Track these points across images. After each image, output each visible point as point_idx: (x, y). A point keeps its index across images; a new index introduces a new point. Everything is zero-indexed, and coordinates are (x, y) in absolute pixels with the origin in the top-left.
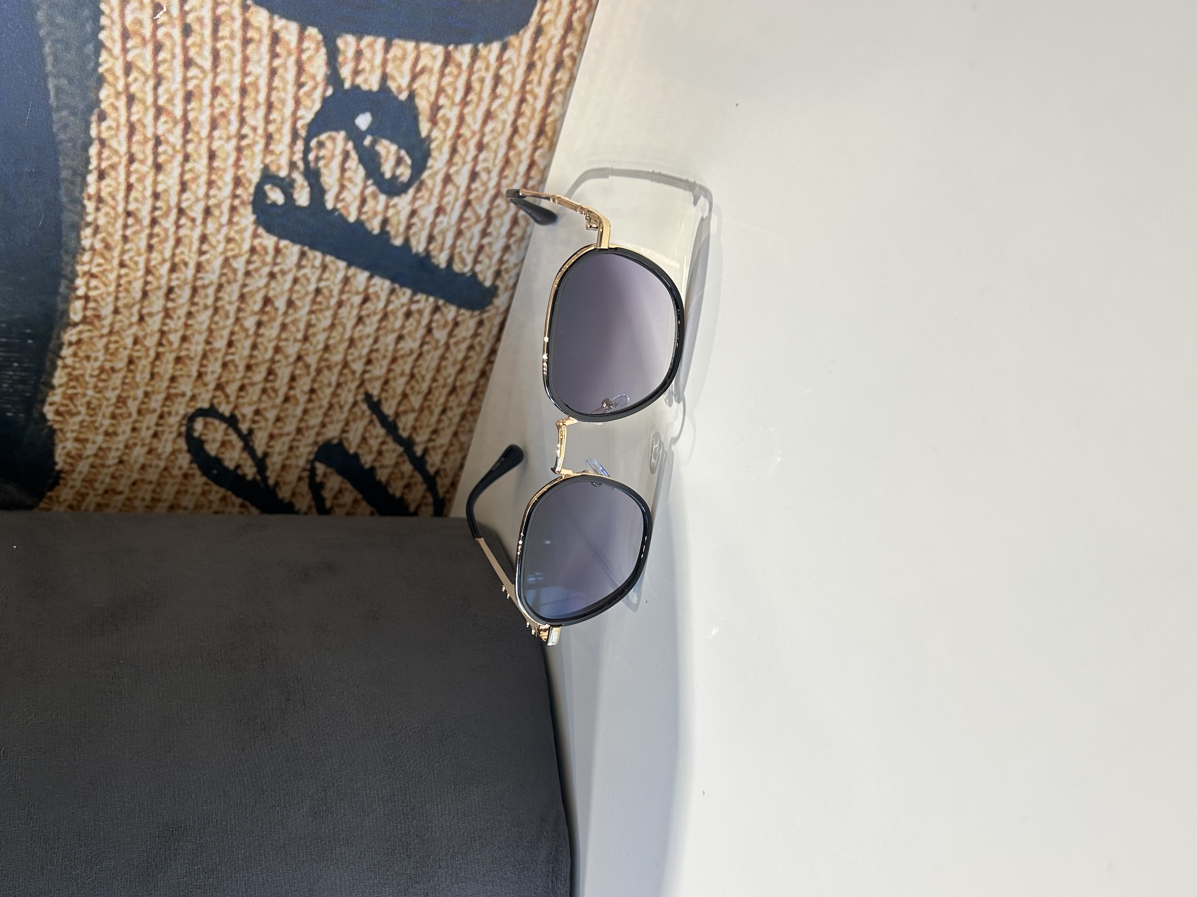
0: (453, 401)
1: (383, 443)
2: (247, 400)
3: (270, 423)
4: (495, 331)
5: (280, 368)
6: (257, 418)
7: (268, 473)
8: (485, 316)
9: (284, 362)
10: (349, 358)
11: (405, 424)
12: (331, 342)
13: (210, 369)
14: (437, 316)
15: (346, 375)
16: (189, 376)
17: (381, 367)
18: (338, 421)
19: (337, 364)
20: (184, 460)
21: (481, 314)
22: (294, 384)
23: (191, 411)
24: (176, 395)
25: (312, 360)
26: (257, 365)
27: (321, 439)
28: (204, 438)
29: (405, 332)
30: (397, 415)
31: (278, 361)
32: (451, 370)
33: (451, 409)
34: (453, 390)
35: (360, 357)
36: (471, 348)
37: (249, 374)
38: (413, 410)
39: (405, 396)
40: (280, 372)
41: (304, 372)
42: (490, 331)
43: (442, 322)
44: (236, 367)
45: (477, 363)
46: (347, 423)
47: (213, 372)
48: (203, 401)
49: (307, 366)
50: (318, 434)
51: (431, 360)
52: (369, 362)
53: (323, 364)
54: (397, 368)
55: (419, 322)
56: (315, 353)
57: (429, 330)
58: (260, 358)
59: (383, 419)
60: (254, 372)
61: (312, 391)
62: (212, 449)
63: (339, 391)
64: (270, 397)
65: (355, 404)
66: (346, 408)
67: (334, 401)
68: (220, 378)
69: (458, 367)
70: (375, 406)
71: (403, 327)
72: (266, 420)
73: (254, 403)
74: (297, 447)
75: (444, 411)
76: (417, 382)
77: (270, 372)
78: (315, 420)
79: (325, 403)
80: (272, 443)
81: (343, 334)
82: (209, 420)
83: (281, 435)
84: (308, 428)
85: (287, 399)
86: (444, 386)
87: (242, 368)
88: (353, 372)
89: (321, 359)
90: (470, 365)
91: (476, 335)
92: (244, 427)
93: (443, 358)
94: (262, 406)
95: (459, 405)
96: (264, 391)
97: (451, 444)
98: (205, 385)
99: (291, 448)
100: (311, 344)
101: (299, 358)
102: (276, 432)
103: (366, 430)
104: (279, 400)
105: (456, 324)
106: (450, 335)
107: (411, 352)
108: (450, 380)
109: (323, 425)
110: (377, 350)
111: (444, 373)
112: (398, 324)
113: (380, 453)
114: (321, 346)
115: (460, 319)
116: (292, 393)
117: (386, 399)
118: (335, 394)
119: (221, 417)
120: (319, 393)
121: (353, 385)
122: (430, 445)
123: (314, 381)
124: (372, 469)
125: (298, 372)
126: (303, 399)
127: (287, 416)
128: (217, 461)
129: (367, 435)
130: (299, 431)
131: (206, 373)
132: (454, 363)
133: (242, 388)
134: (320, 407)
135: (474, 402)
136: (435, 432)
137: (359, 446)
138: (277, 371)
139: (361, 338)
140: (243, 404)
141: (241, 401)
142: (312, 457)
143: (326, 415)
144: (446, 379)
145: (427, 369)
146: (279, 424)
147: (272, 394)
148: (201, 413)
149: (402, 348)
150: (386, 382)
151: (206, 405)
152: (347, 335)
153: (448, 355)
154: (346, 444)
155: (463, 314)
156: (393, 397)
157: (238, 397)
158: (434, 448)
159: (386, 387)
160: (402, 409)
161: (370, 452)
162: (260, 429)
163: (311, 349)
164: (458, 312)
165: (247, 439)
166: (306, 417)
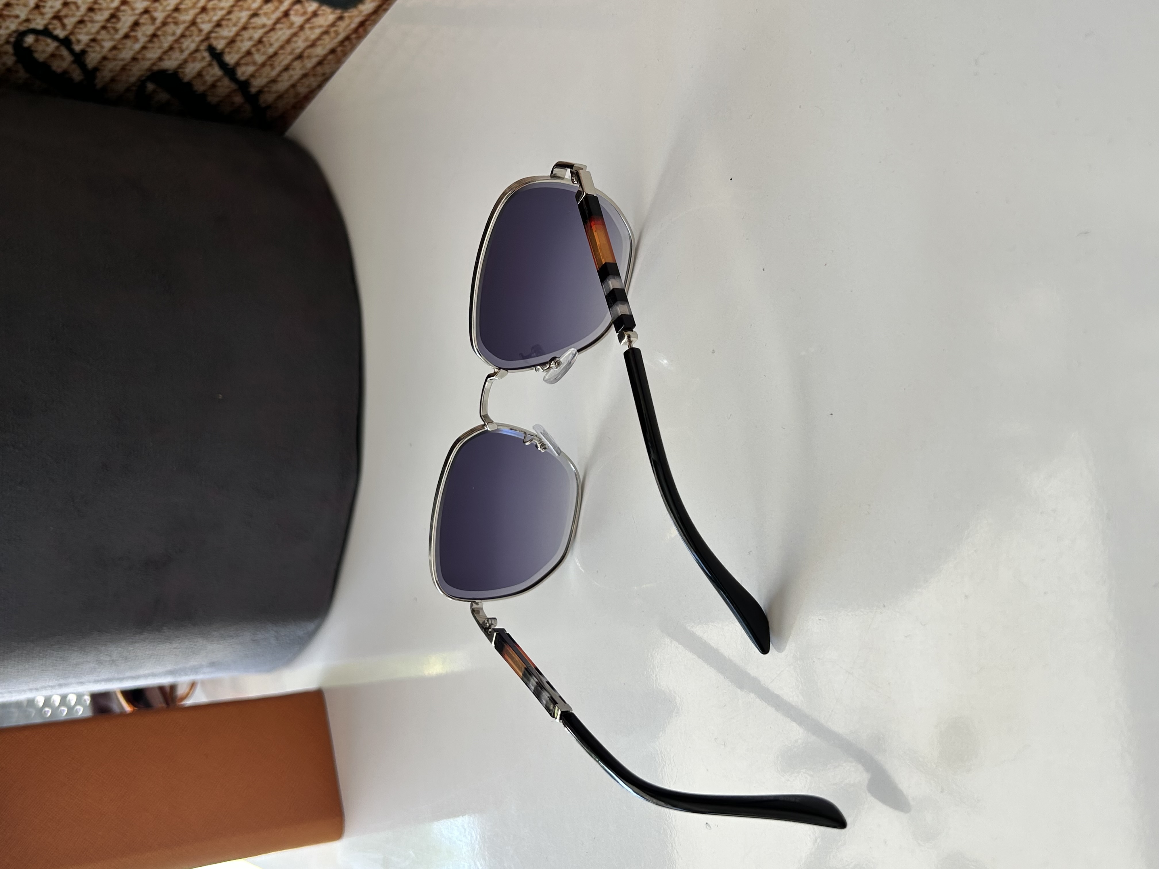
0: (297, 64)
1: (219, 80)
2: (85, 30)
3: (105, 50)
4: (353, 26)
5: (124, 15)
6: (92, 44)
7: (97, 81)
8: (346, 15)
9: (129, 12)
10: (199, 20)
11: (244, 72)
12: (182, 7)
13: (49, 4)
14: (298, 7)
15: (192, 31)
16: (25, 5)
17: (230, 31)
18: (176, 59)
19: (184, 22)
20: (10, 60)
21: (343, 13)
22: (138, 28)
23: (22, 28)
24: (9, 16)
25: (160, 16)
26: (100, 9)
27: (155, 68)
28: (33, 49)
29: (261, 12)
30: (238, 64)
31: (124, 11)
32: (300, 44)
33: (294, 69)
34: (300, 57)
35: (210, 21)
36: (326, 32)
37: (91, 14)
38: (254, 63)
39: (249, 53)
40: (123, 19)
41: (149, 21)
42: (349, 25)
43: (301, 11)
44: (78, 8)
45: (328, 43)
46: (185, 61)
47: (52, 7)
48: (38, 24)
49: (153, 19)
50: (154, 64)
51: (283, 34)
52: (218, 25)
53: (170, 20)
54: (246, 34)
55: (277, 8)
56: (163, 11)
57: (286, 14)
58: (104, 5)
59: (223, 65)
60: (96, 14)
61: (154, 35)
62: (41, 57)
63: (183, 40)
64: (108, 32)
65: (197, 50)
66: (186, 53)
67: (176, 46)
68: (59, 11)
69: (308, 43)
70: (217, 56)
71: (260, 8)
72: (102, 47)
73: (92, 34)
74: (130, 70)
75: (286, 69)
76: (265, 46)
77: (114, 16)
78: (153, 54)
79: (166, 45)
80: (105, 63)
81: (195, 4)
82: (41, 38)
83: (115, 60)
84: (144, 59)
85: (126, 36)
86: (291, 53)
87: (83, 9)
88: (200, 31)
89: (168, 16)
90: (322, 45)
91: (333, 25)
92: (77, 48)
93: (295, 34)
94: (99, 37)
95: (303, 67)
96: (104, 28)
97: (287, 91)
98: (42, 14)
99: (124, 68)
100: (161, 4)
101: (146, 11)
102: (110, 56)
103: (203, 68)
104: (119, 36)
105: (315, 14)
106: (308, 20)
107: (264, 26)
108: (298, 51)
109: (160, 59)
110: (229, 20)
111: (293, 45)
112: (255, 6)
113: (214, 86)
114: (171, 7)
115: (320, 12)
116: (132, 34)
117: (229, 53)
118: (177, 41)
119: (55, 38)
120: (162, 38)
121: (198, 39)
122: (266, 89)
123: (158, 29)
124: (203, 95)
125: (142, 21)
126: (143, 40)
127: (124, 48)
128: (45, 66)
129: (204, 73)
130: (134, 59)
131: (44, 7)
132: (306, 40)
133: (81, 22)
134: (160, 48)
135: (319, 70)
136: (274, 81)
137: (195, 78)
138: (121, 17)
139: (214, 9)
140: (80, 33)
141: (77, 30)
142: (143, 78)
143: (165, 52)
144: (294, 50)
145: (277, 40)
146: (114, 52)
147: (112, 31)
148: (34, 31)
149: (254, 23)
150: (232, 42)
151: (40, 27)
152: (201, 4)
153: (301, 34)
154: (181, 75)
155: (323, 10)
156: (238, 52)
157: (75, 27)
158: (269, 92)
159: (233, 45)
160: (243, 61)
161: (205, 82)
162: (94, 52)
163: (160, 8)
164: (319, 8)
165: (79, 57)
166: (144, 52)
